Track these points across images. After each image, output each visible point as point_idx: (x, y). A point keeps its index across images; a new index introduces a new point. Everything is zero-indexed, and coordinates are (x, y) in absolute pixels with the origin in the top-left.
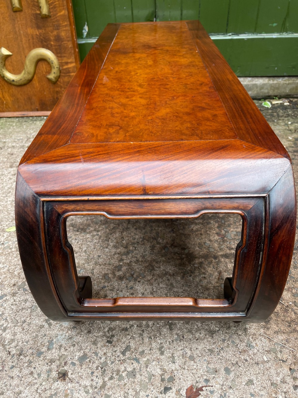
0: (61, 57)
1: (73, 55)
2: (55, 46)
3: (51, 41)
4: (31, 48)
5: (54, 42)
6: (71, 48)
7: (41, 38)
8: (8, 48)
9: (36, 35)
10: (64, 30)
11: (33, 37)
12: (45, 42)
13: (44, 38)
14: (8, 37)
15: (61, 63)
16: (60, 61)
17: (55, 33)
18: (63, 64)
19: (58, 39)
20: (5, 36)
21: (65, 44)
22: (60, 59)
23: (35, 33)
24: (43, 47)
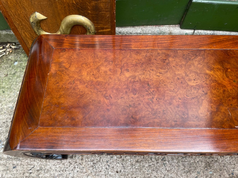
0: (97, 23)
1: (110, 23)
2: (91, 14)
3: (88, 10)
4: (66, 15)
5: (91, 12)
6: (108, 17)
7: (78, 6)
8: (42, 13)
9: (73, 3)
10: (104, 2)
11: (69, 5)
12: (82, 10)
13: (81, 7)
14: (42, 3)
15: (97, 27)
16: (96, 26)
17: (93, 3)
18: (99, 29)
19: (96, 9)
20: (38, 2)
21: (103, 13)
22: (96, 25)
23: (71, 2)
24: (80, 14)
